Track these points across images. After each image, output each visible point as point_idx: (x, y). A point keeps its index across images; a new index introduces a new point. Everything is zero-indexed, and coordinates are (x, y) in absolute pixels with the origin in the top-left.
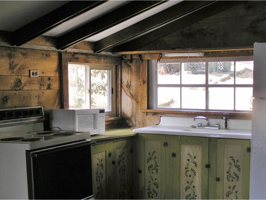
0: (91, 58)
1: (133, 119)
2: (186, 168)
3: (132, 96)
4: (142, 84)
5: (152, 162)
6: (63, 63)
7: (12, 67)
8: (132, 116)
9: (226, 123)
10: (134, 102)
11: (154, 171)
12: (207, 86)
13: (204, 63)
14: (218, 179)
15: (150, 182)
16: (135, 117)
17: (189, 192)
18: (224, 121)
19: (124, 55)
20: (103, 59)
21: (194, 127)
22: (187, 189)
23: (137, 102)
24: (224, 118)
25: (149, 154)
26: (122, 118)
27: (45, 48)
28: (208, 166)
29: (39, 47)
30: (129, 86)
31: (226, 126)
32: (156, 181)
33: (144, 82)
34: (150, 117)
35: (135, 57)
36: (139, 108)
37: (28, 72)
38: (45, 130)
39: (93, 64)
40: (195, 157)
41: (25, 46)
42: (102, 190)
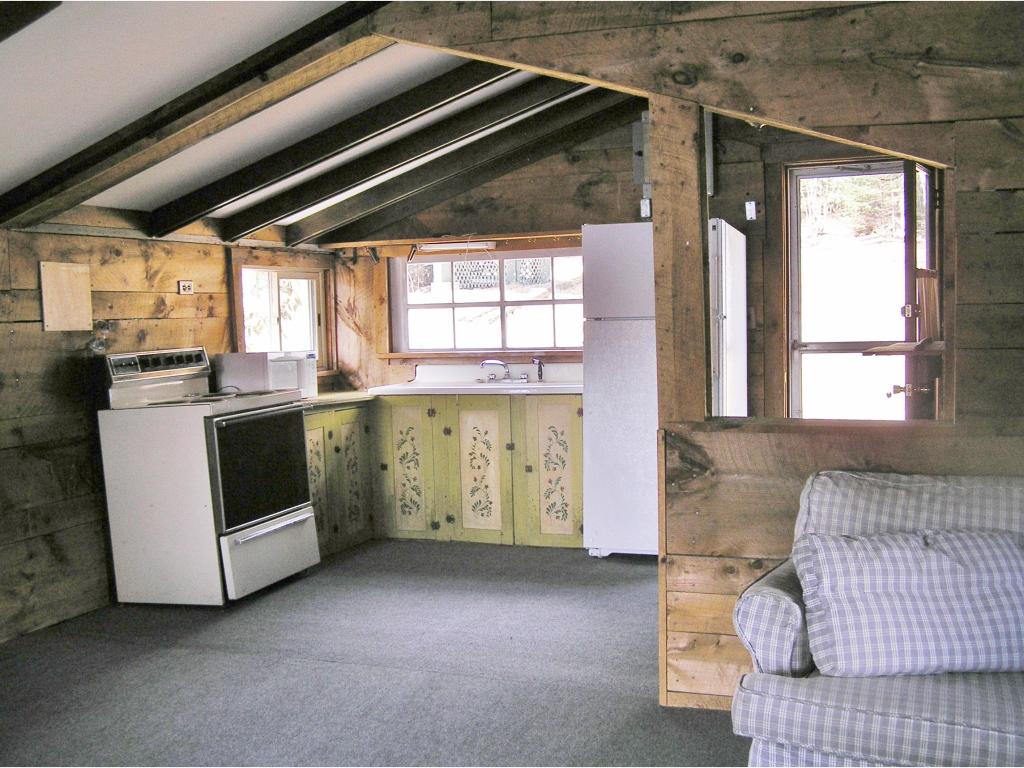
0: (280, 257)
1: (362, 374)
2: (471, 454)
3: (358, 328)
4: (378, 303)
5: (407, 448)
6: (234, 268)
7: (150, 276)
8: (360, 367)
9: (540, 370)
10: (364, 340)
11: (412, 464)
12: (502, 304)
13: (496, 262)
14: (529, 469)
15: (404, 485)
16: (367, 369)
17: (479, 496)
18: (537, 366)
19: (341, 249)
20: (302, 259)
21: (481, 381)
22: (473, 492)
23: (369, 339)
24: (537, 361)
25: (401, 433)
26: (341, 373)
27: (203, 239)
28: (511, 447)
29: (193, 239)
30: (351, 309)
31: (540, 376)
32: (416, 483)
33: (382, 301)
34: (396, 366)
35: (360, 253)
36: (374, 350)
37: (176, 285)
38: (211, 391)
39: (286, 268)
40: (486, 433)
41: (170, 237)
42: (320, 499)
